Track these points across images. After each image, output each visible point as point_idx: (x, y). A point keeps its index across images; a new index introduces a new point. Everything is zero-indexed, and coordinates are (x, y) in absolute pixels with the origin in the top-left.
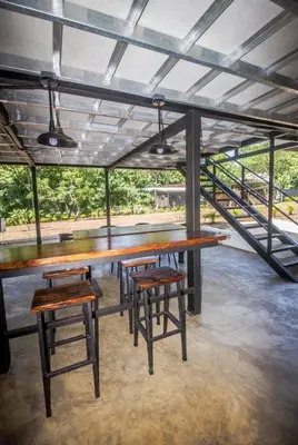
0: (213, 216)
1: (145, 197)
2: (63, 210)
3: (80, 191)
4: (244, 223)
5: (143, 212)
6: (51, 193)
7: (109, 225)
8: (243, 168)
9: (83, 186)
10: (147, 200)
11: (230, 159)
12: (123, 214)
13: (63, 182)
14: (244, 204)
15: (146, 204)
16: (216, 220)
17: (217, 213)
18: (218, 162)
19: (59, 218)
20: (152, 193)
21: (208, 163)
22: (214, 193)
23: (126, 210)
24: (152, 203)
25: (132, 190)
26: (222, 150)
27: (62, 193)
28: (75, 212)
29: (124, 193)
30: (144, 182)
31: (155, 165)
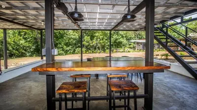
0: (167, 55)
1: (131, 44)
2: (95, 49)
3: (101, 41)
4: (187, 60)
5: (129, 52)
6: (90, 42)
7: (110, 56)
8: (187, 28)
9: (103, 39)
10: (132, 46)
11: (178, 24)
12: (120, 52)
13: (95, 38)
14: (187, 49)
15: (131, 48)
16: (169, 57)
17: (169, 54)
18: (170, 26)
19: (93, 52)
20: (134, 43)
21: (164, 26)
22: (167, 42)
23: (121, 50)
24: (134, 48)
25: (124, 41)
26: (172, 18)
27: (95, 42)
28: (99, 50)
29: (120, 43)
30: (131, 38)
31: (134, 29)
